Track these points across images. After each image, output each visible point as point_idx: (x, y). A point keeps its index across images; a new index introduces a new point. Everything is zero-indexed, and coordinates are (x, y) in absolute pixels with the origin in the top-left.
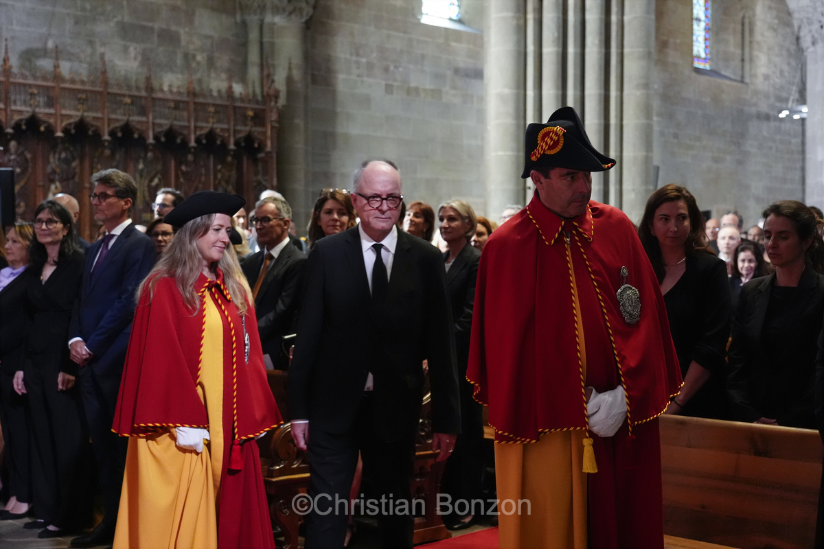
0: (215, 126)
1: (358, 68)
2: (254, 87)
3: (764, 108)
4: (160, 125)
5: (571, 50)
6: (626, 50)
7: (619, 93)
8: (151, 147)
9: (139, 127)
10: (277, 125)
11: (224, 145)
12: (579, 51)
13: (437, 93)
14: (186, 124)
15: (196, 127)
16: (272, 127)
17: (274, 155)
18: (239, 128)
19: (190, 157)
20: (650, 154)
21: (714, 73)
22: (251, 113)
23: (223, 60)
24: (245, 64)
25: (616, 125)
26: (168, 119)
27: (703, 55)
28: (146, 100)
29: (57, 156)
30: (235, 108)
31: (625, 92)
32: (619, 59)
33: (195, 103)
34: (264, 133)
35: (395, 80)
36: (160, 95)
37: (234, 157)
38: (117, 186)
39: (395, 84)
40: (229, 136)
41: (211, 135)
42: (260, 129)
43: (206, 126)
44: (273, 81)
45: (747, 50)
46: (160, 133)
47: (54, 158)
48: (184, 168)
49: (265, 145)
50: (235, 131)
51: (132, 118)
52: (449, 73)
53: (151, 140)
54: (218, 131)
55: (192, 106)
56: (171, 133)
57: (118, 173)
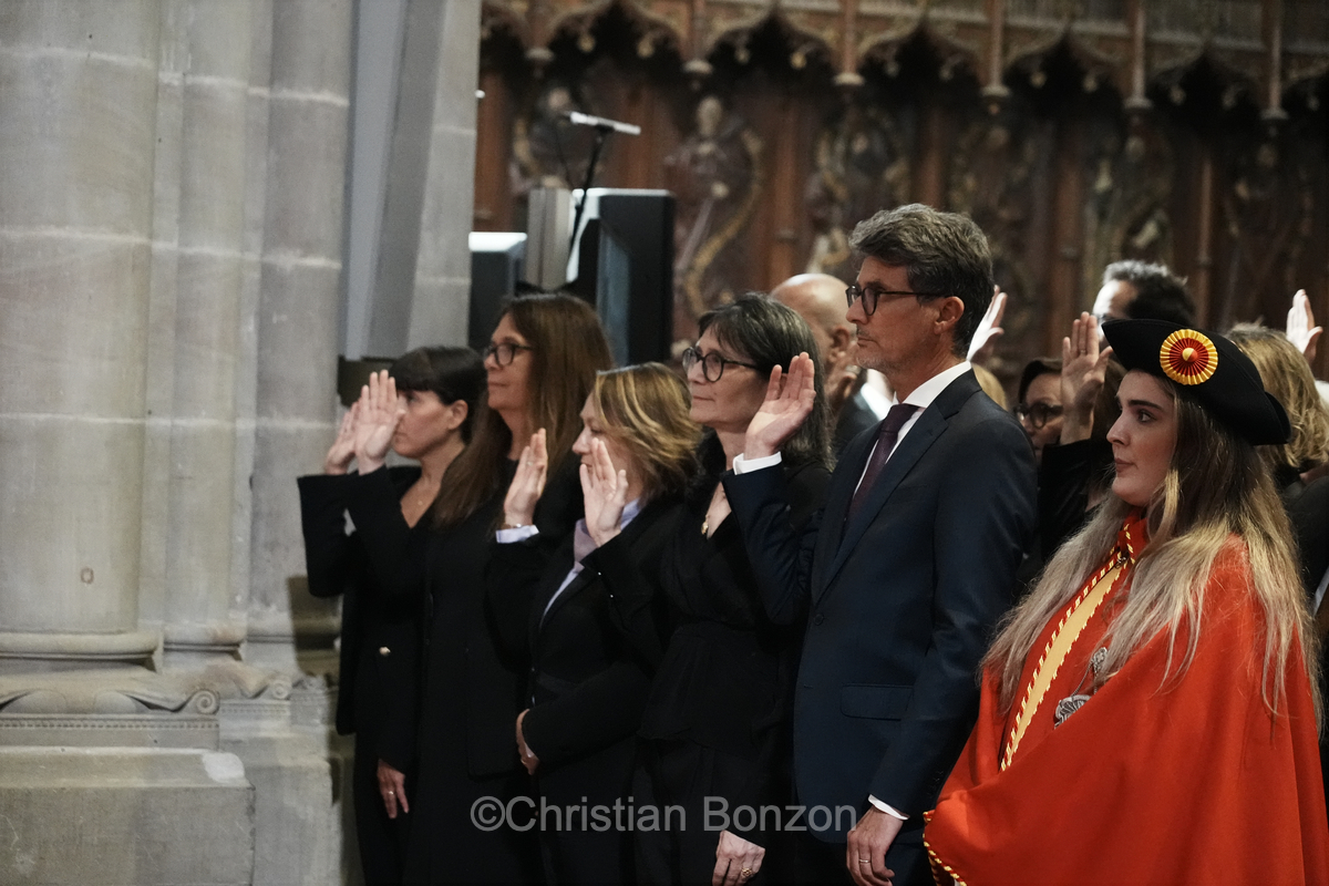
4: (1171, 49)
9: (1100, 54)
14: (1255, 45)
15: (1287, 57)
26: (1197, 29)
29: (840, 147)
38: (910, 259)
46: (1168, 73)
47: (832, 152)
48: (1242, 190)
51: (1079, 27)
53: (1138, 100)
56: (1204, 76)
57: (919, 217)
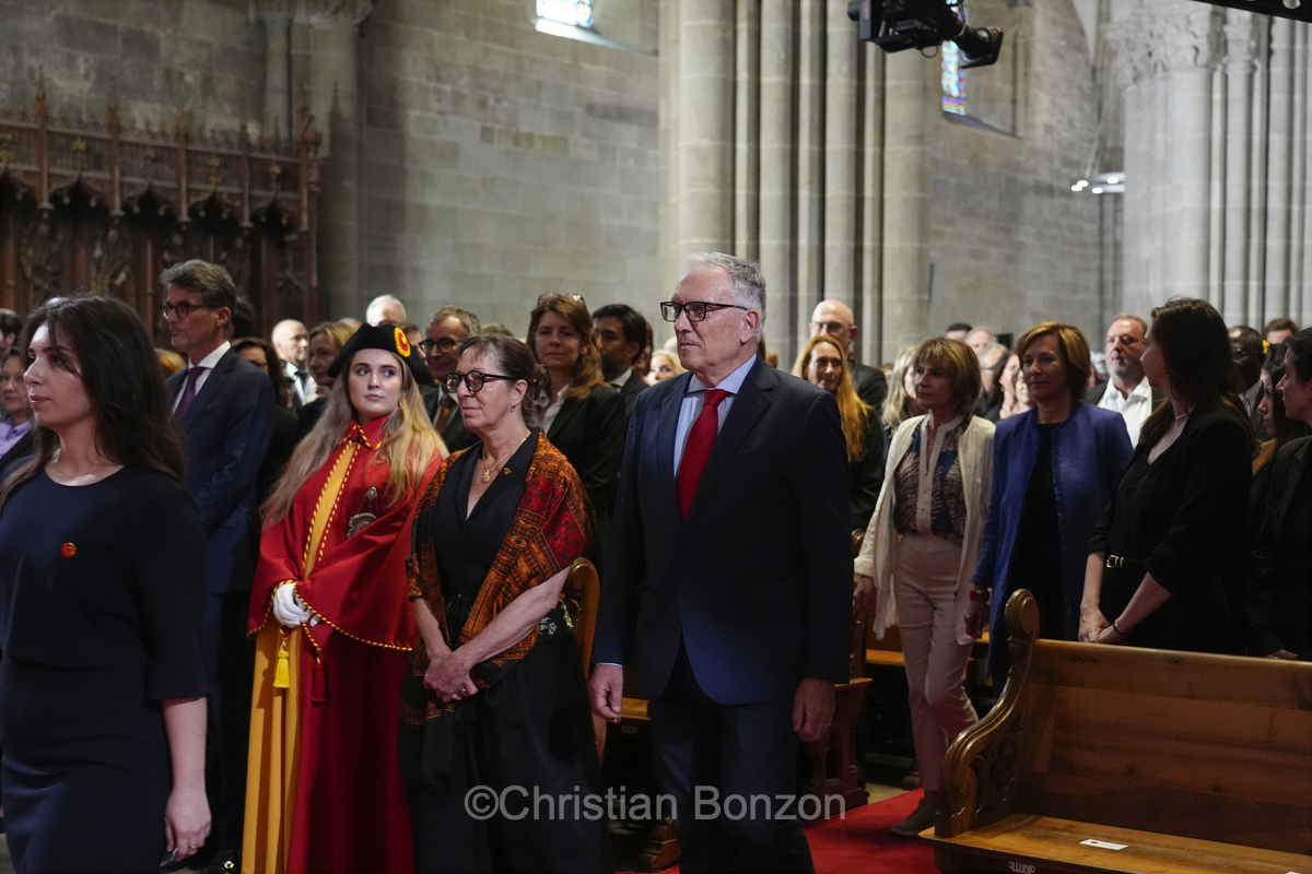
0: (220, 189)
1: (439, 100)
2: (277, 127)
3: (1045, 176)
4: (132, 186)
5: (806, 80)
6: (890, 83)
7: (878, 150)
8: (117, 222)
9: (97, 188)
10: (317, 189)
11: (234, 220)
12: (817, 82)
13: (560, 142)
14: (173, 185)
15: (189, 191)
16: (311, 193)
17: (314, 238)
18: (257, 193)
19: (177, 239)
20: (926, 246)
21: (970, 120)
22: (276, 170)
23: (228, 83)
24: (263, 88)
25: (873, 199)
26: (145, 176)
27: (955, 92)
28: (110, 143)
30: (251, 160)
31: (888, 148)
32: (879, 97)
33: (188, 152)
34: (298, 202)
35: (496, 121)
36: (131, 138)
37: (247, 240)
38: (203, 289)
39: (497, 127)
40: (242, 205)
41: (213, 204)
42: (290, 196)
43: (205, 189)
44: (312, 118)
45: (1020, 86)
46: (131, 198)
48: (166, 256)
49: (300, 223)
50: (252, 199)
51: (86, 174)
52: (579, 111)
53: (117, 211)
54: (224, 197)
55: (183, 157)
56: (149, 200)
57: (204, 267)
